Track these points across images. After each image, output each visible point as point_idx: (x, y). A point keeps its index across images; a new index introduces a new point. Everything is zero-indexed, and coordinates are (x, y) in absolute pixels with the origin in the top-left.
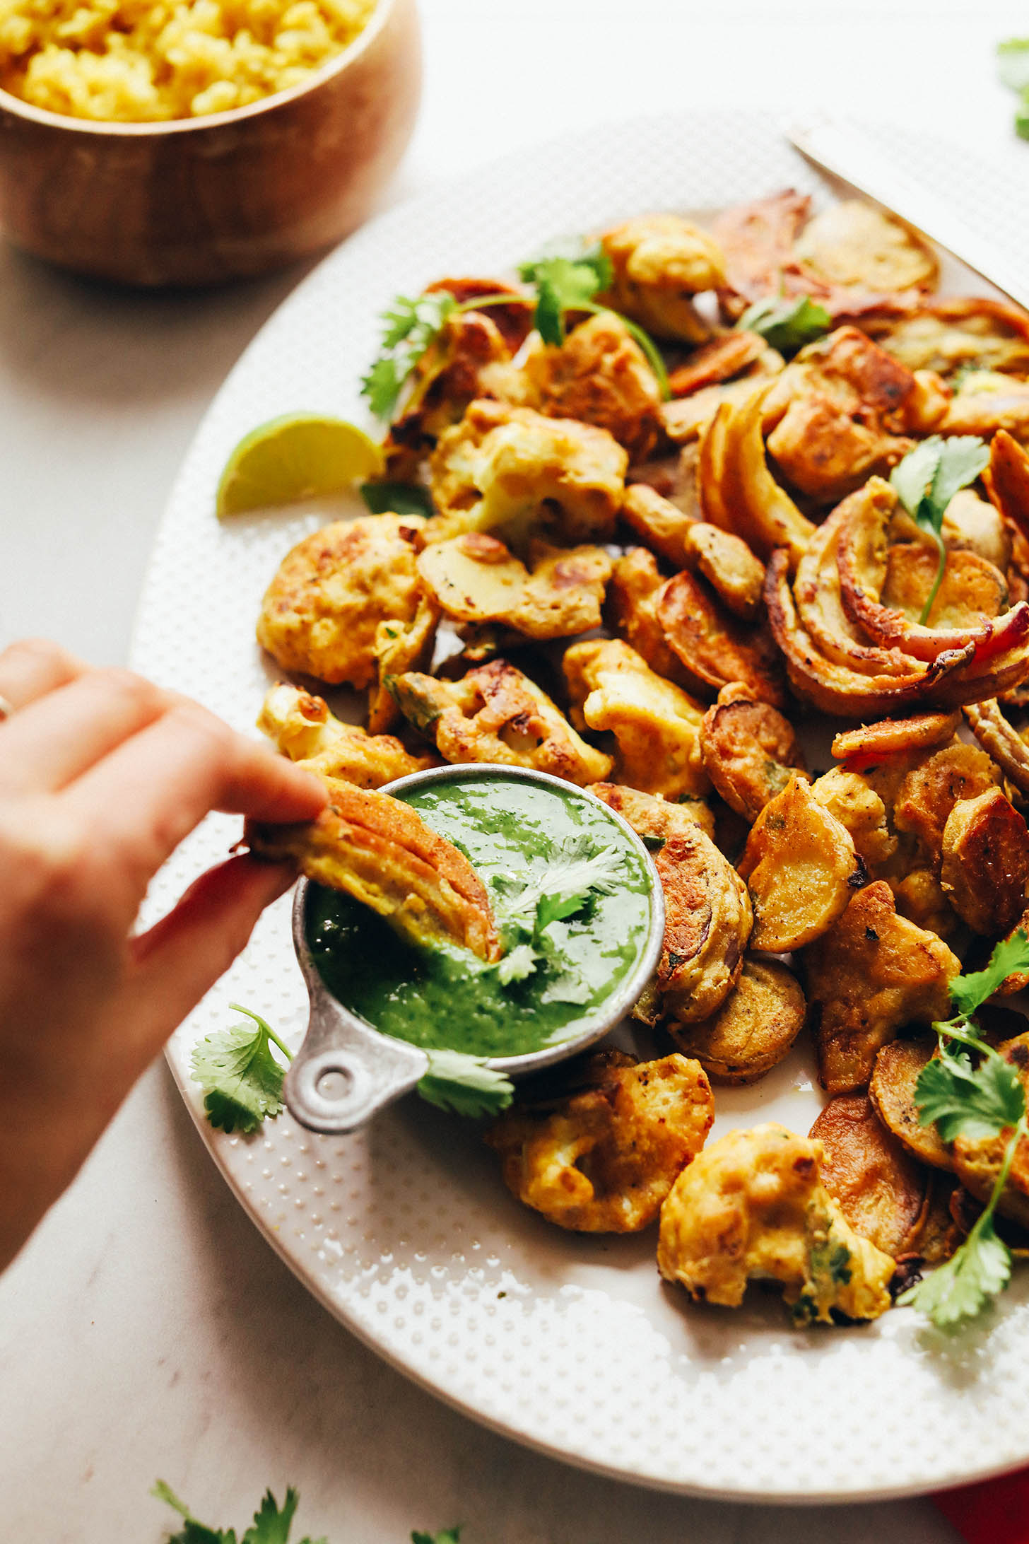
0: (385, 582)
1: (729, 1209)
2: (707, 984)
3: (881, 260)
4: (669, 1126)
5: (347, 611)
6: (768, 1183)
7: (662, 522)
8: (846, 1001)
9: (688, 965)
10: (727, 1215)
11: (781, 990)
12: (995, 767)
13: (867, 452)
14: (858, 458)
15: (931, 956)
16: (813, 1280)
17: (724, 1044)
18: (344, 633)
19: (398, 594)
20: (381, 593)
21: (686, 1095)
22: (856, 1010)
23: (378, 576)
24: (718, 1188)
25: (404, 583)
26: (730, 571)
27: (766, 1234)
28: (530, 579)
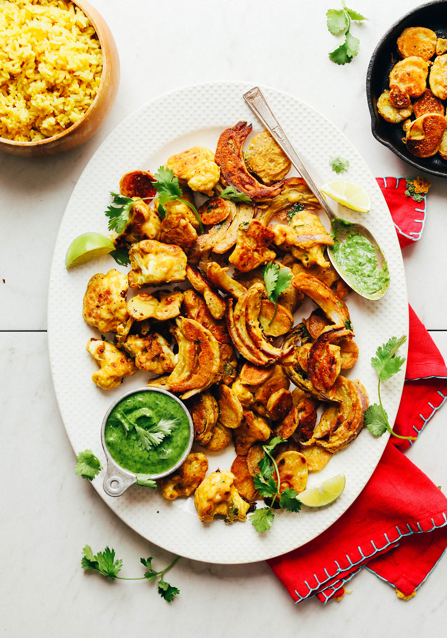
0: (118, 312)
1: (209, 505)
2: (206, 439)
3: (272, 161)
4: (196, 475)
5: (108, 319)
6: (218, 498)
7: (197, 286)
8: (242, 437)
9: (201, 435)
10: (208, 507)
11: (226, 432)
12: (285, 376)
13: (259, 262)
14: (255, 264)
15: (262, 434)
16: (229, 516)
17: (211, 447)
18: (107, 325)
19: (122, 315)
20: (117, 315)
21: (201, 465)
22: (244, 439)
23: (116, 310)
24: (206, 500)
25: (123, 311)
26: (216, 312)
27: (218, 507)
28: (159, 303)
